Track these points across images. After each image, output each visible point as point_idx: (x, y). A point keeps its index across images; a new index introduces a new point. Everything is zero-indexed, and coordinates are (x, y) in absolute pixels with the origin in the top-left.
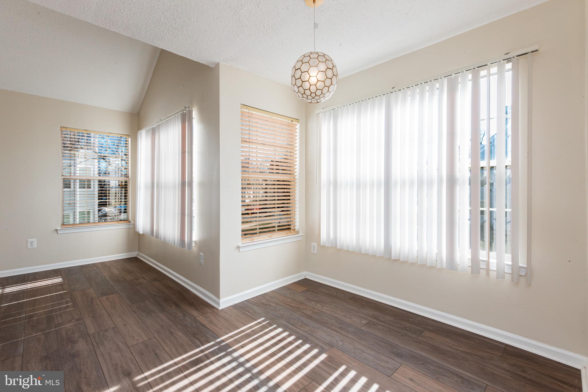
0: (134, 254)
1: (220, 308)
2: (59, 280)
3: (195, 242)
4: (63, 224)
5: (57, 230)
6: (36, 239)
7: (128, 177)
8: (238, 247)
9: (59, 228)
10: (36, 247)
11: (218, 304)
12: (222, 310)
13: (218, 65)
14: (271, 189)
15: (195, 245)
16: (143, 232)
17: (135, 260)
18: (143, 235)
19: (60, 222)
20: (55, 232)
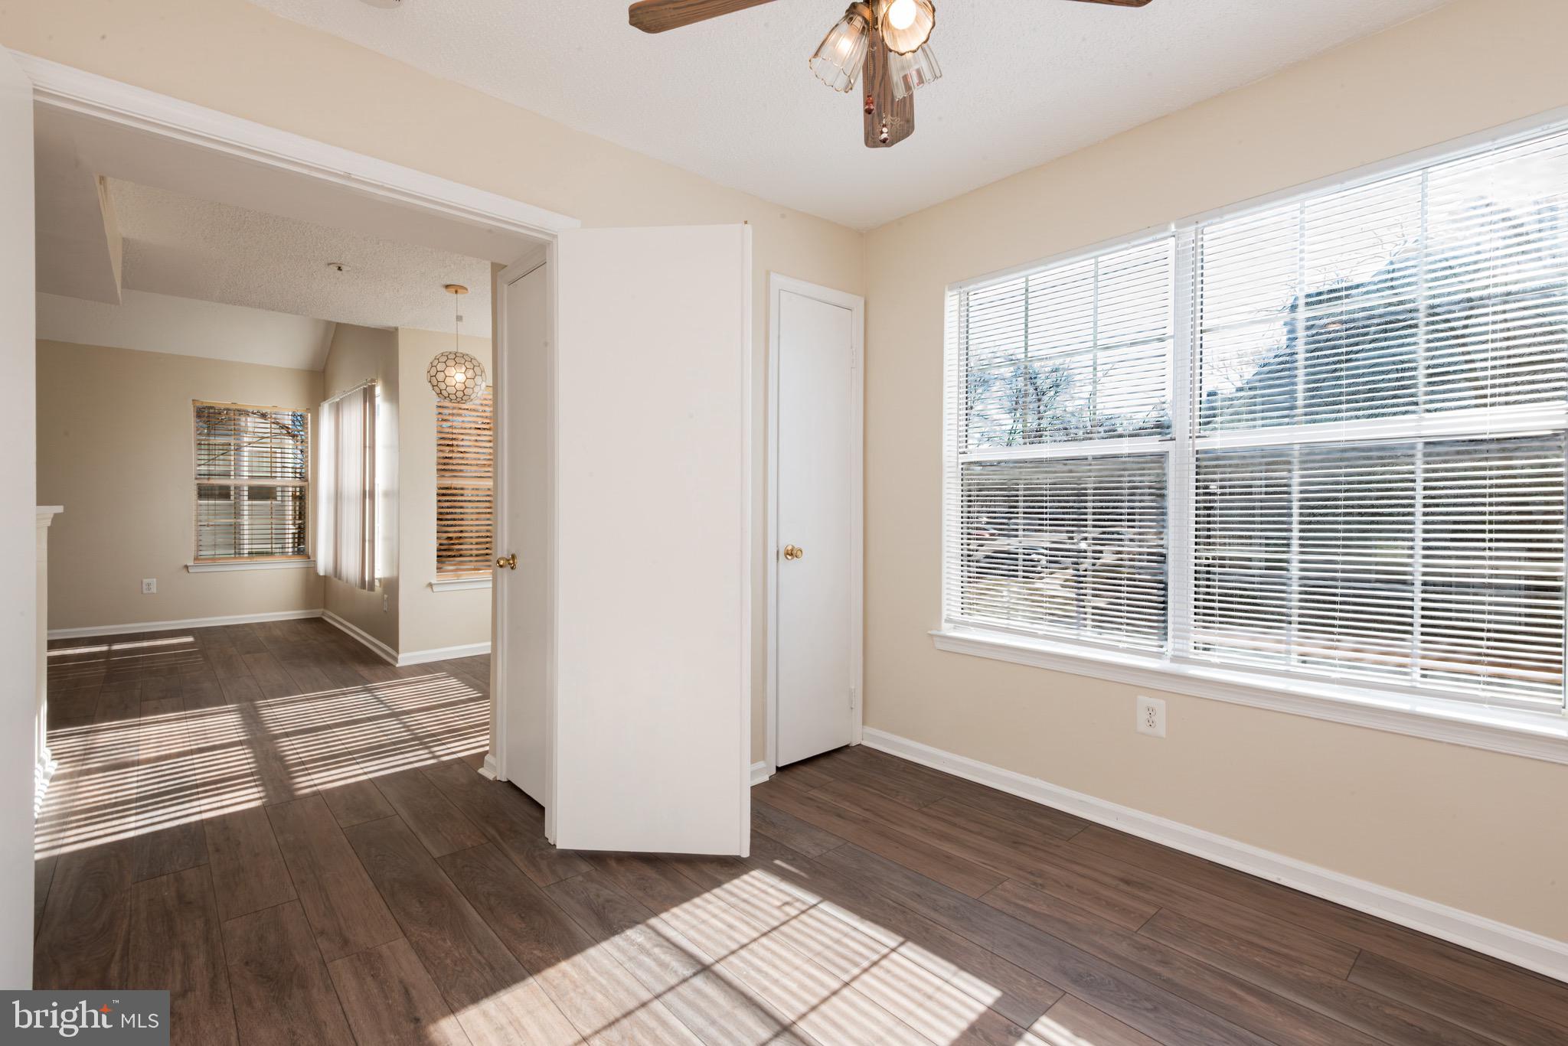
0: (317, 613)
1: (397, 666)
2: (190, 639)
3: (380, 580)
4: (196, 559)
5: (186, 567)
6: (155, 580)
7: (307, 481)
8: (431, 585)
9: (190, 563)
10: (155, 591)
11: (396, 659)
12: (401, 668)
13: (396, 329)
14: (472, 508)
15: (380, 586)
16: (326, 572)
17: (318, 621)
18: (325, 576)
19: (193, 554)
20: (185, 570)
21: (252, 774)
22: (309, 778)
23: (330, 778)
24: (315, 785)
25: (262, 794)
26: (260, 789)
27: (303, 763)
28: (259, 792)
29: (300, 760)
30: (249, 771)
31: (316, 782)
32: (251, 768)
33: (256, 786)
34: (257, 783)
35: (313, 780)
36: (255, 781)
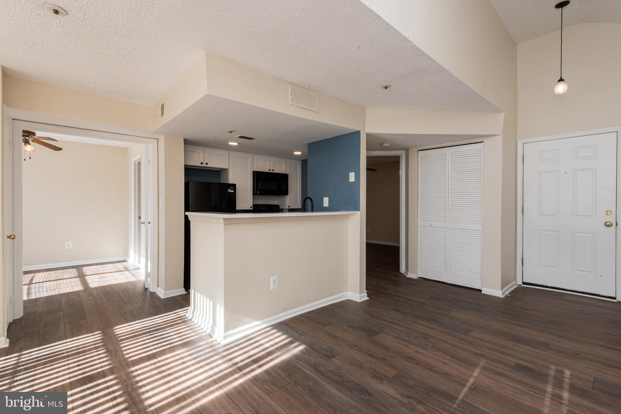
21: (122, 340)
22: (94, 340)
23: (84, 339)
24: (92, 336)
25: (115, 331)
26: (116, 333)
27: (96, 348)
28: (116, 332)
29: (97, 350)
30: (123, 342)
31: (91, 337)
32: (123, 343)
33: (118, 335)
34: (118, 336)
35: (93, 338)
36: (119, 337)
